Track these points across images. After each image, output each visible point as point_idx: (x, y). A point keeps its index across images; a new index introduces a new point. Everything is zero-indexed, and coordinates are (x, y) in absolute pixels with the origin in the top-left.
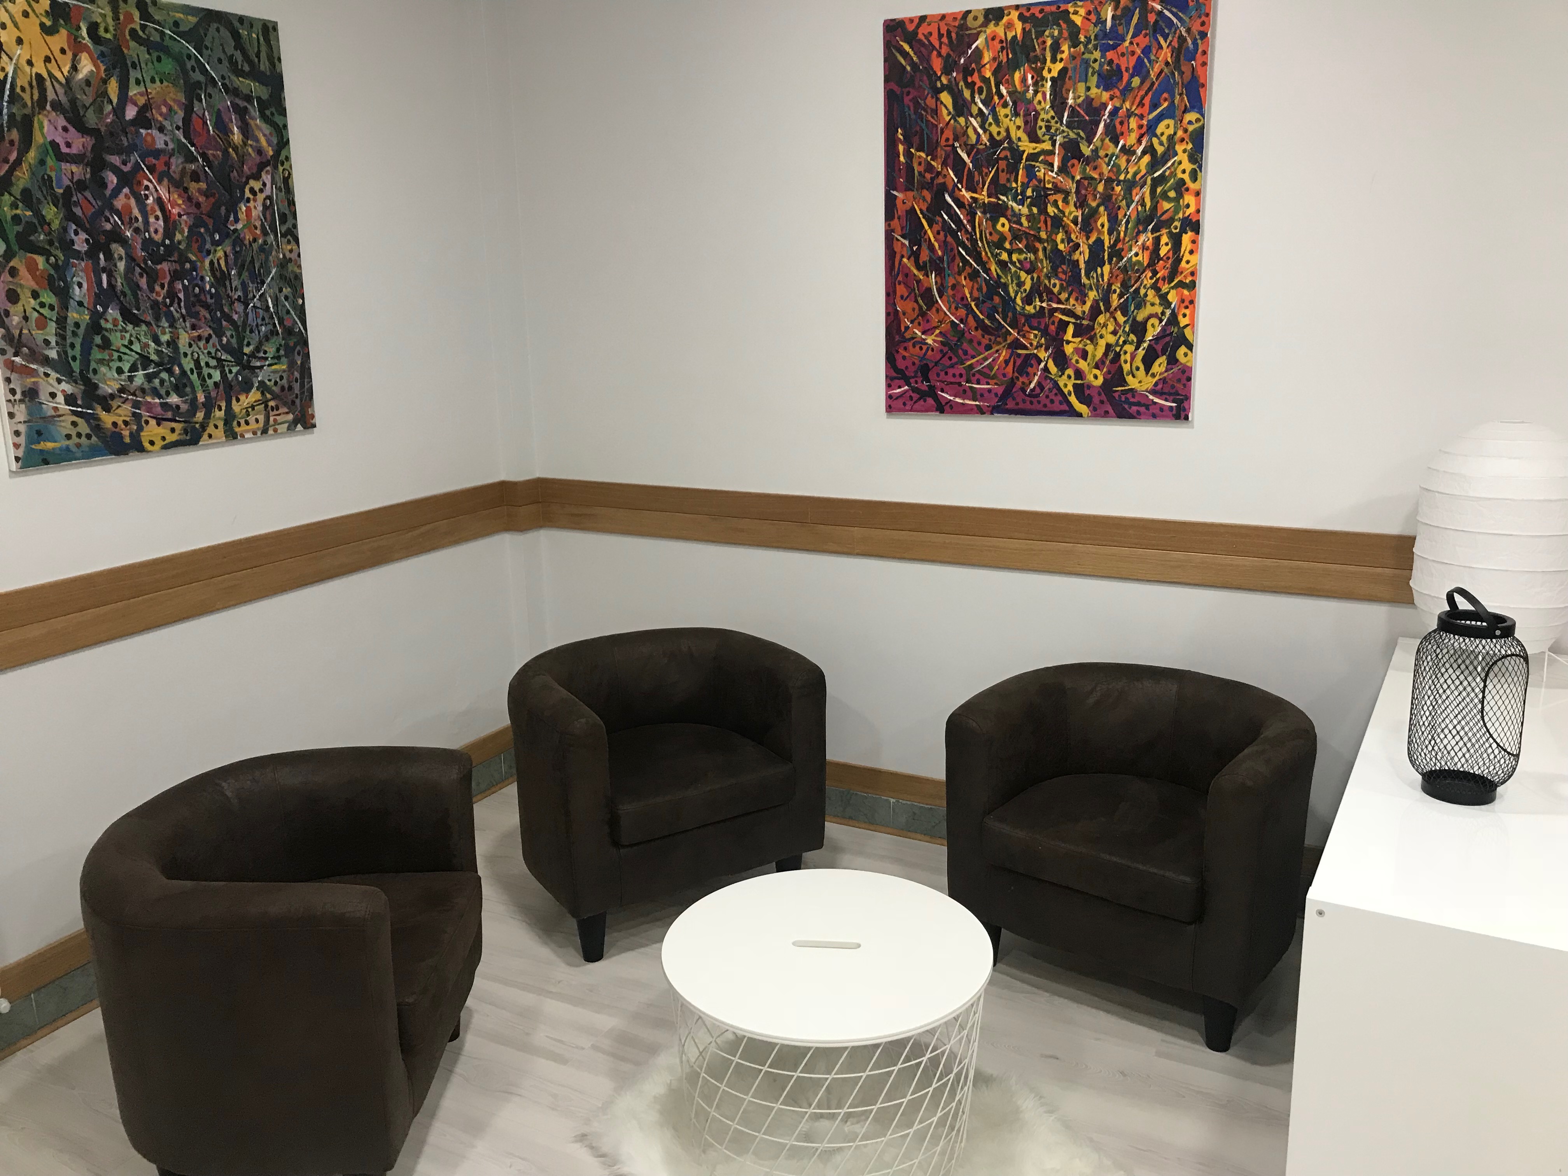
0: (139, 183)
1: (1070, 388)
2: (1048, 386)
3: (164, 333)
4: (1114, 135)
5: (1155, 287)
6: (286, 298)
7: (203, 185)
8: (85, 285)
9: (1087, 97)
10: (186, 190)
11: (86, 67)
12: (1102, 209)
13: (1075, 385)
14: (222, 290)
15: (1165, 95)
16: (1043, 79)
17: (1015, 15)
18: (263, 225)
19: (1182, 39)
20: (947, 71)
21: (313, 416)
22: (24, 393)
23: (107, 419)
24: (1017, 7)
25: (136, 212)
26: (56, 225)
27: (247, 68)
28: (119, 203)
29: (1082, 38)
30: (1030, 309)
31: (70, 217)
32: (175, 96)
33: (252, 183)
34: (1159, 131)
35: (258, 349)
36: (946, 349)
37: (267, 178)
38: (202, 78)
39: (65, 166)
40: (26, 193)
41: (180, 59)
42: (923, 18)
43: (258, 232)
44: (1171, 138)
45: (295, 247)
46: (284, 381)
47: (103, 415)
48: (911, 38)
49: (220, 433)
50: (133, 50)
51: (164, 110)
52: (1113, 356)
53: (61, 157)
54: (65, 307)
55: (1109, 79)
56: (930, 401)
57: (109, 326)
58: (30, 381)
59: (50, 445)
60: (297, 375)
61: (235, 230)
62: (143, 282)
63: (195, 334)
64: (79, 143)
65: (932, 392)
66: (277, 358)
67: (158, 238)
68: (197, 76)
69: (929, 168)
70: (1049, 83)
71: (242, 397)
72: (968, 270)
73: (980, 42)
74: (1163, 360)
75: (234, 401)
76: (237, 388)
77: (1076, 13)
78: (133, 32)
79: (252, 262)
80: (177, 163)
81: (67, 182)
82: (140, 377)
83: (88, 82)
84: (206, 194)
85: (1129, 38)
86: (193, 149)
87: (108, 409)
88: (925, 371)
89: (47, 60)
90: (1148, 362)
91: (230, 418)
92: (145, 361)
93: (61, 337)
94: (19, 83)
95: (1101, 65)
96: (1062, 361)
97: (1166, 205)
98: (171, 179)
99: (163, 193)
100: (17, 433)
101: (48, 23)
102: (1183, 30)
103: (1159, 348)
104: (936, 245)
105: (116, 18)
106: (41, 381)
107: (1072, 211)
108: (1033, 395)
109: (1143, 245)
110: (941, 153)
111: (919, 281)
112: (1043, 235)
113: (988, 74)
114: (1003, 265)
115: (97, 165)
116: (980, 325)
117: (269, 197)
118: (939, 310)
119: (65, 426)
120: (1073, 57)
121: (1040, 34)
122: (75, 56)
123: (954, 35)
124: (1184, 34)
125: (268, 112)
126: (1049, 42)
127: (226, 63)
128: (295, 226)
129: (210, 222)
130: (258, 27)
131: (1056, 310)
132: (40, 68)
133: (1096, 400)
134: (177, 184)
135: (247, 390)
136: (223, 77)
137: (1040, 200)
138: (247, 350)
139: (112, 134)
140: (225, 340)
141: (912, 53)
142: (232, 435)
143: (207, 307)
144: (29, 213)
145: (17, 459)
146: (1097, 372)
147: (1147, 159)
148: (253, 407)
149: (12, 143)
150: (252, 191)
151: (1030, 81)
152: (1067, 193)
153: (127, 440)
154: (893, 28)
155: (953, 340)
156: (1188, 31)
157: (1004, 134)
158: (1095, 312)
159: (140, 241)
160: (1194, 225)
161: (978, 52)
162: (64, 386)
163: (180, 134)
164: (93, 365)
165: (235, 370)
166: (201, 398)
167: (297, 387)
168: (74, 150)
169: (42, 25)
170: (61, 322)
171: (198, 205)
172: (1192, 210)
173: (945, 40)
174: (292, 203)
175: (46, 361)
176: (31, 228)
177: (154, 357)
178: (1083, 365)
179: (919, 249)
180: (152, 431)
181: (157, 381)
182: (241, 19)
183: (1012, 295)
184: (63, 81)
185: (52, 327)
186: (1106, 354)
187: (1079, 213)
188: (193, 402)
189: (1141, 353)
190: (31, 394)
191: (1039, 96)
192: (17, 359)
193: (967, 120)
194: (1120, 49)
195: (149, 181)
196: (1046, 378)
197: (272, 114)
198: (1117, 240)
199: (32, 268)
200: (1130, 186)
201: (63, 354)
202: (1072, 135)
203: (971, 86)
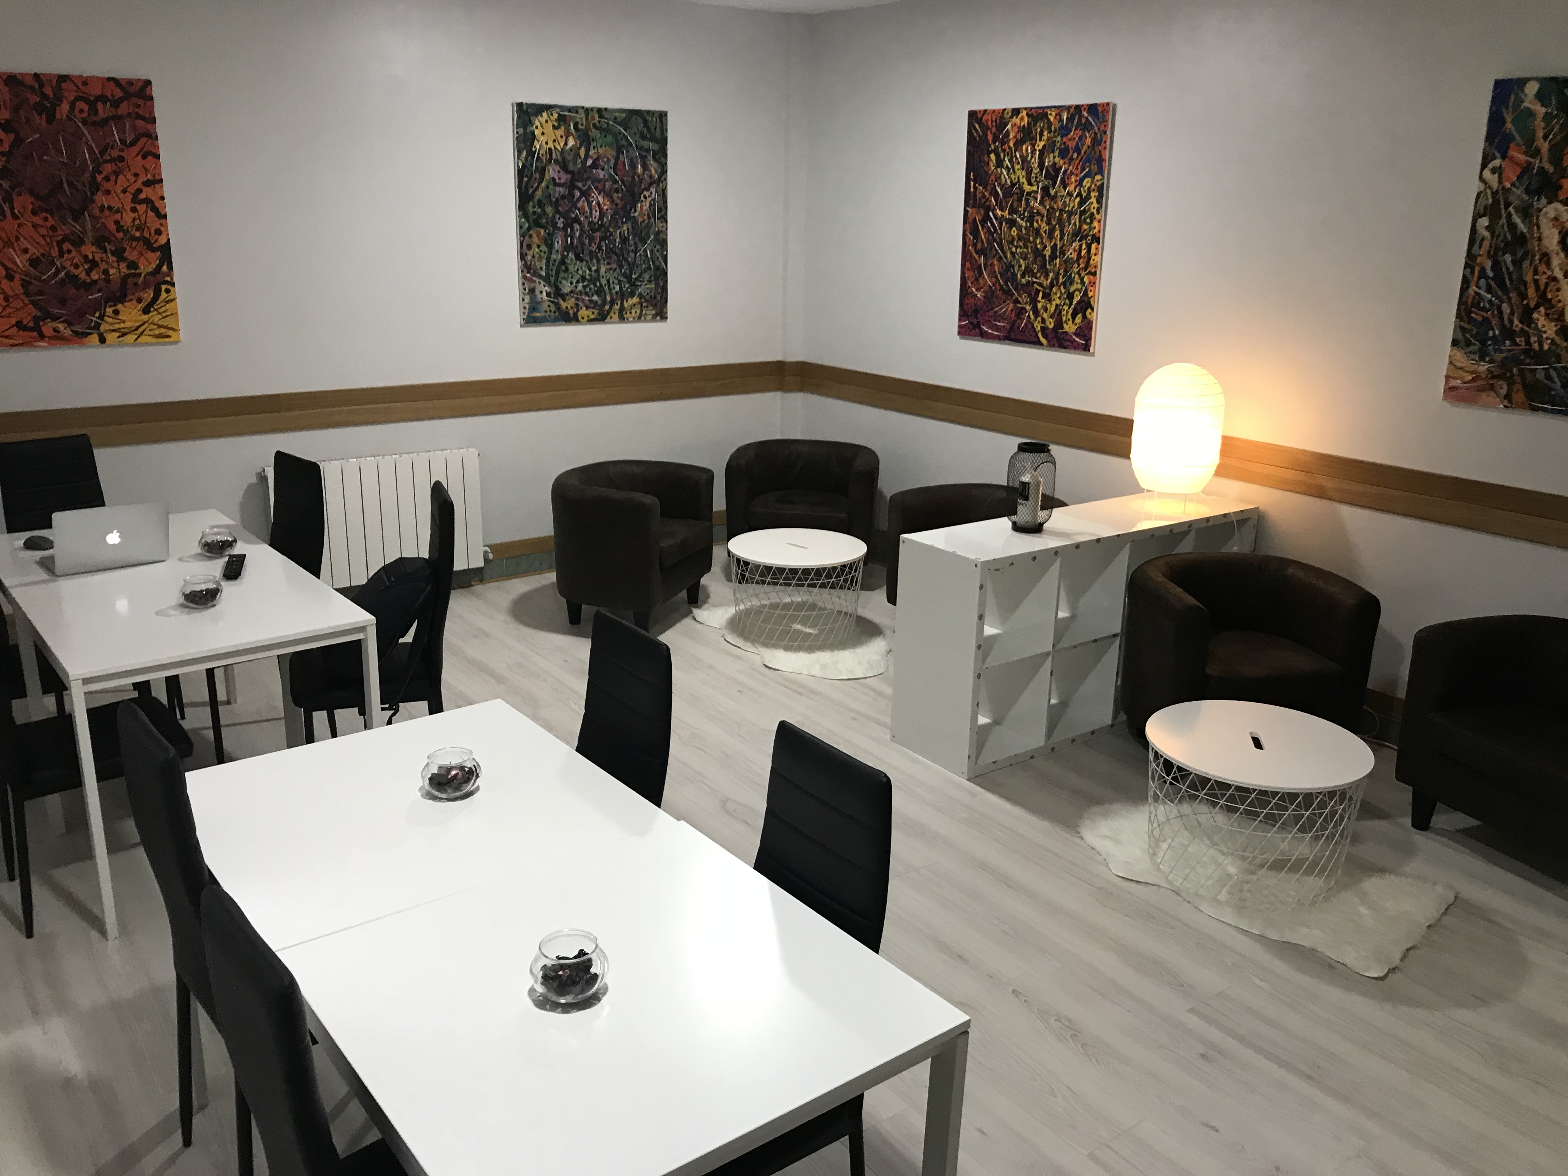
0: (590, 195)
1: (1039, 328)
2: (1030, 326)
3: (594, 266)
4: (1065, 185)
5: (1079, 273)
6: (658, 251)
7: (620, 195)
8: (560, 242)
9: (1054, 162)
10: (612, 197)
11: (571, 142)
12: (1057, 226)
13: (1041, 327)
14: (624, 246)
15: (1088, 164)
16: (1035, 150)
17: (1025, 112)
18: (648, 214)
19: (1096, 134)
20: (994, 142)
21: (666, 313)
22: (529, 290)
23: (564, 305)
24: (1026, 109)
25: (587, 208)
26: (550, 215)
27: (648, 136)
28: (579, 205)
29: (1053, 129)
30: (1023, 281)
31: (557, 211)
32: (611, 153)
33: (645, 193)
34: (1084, 184)
35: (640, 276)
36: (986, 300)
37: (653, 190)
38: (625, 143)
39: (557, 188)
40: (540, 201)
41: (616, 135)
42: (985, 111)
43: (646, 217)
44: (1089, 188)
45: (665, 224)
46: (653, 293)
47: (561, 302)
48: (980, 122)
49: (616, 317)
50: (594, 133)
51: (605, 160)
52: (1058, 311)
53: (556, 185)
54: (550, 252)
55: (1064, 153)
56: (977, 330)
57: (569, 262)
58: (532, 285)
59: (538, 314)
60: (660, 291)
61: (634, 217)
62: (587, 241)
63: (609, 267)
64: (564, 178)
65: (977, 326)
66: (650, 281)
67: (595, 220)
68: (624, 142)
69: (984, 196)
70: (1038, 153)
71: (629, 300)
72: (998, 256)
73: (1009, 126)
74: (1080, 315)
75: (625, 301)
76: (627, 295)
77: (1051, 114)
78: (594, 125)
79: (641, 232)
80: (608, 185)
81: (557, 195)
82: (580, 285)
83: (571, 150)
84: (621, 199)
85: (1073, 131)
86: (617, 178)
87: (564, 300)
88: (976, 312)
89: (554, 141)
90: (1074, 316)
91: (622, 309)
92: (583, 278)
93: (547, 266)
94: (541, 152)
95: (1061, 145)
96: (1036, 313)
97: (1085, 227)
98: (605, 192)
99: (600, 199)
100: (525, 308)
101: (556, 124)
102: (1096, 128)
103: (1079, 308)
104: (985, 240)
105: (587, 119)
106: (537, 286)
107: (1045, 227)
108: (1023, 331)
109: (1074, 248)
110: (989, 188)
111: (976, 260)
112: (1031, 239)
113: (1012, 145)
114: (1012, 254)
115: (572, 187)
116: (1002, 288)
117: (654, 200)
118: (984, 278)
119: (545, 307)
120: (1048, 139)
121: (1035, 125)
122: (567, 138)
123: (998, 122)
124: (1097, 131)
125: (657, 157)
126: (1039, 130)
127: (638, 134)
128: (666, 214)
129: (621, 213)
130: (657, 115)
131: (1035, 282)
132: (551, 145)
133: (1050, 336)
134: (608, 195)
135: (633, 297)
136: (636, 141)
137: (1031, 219)
138: (634, 276)
139: (579, 172)
140: (623, 271)
141: (979, 130)
142: (622, 319)
143: (616, 254)
144: (539, 210)
145: (524, 319)
146: (1051, 320)
147: (1078, 199)
148: (634, 305)
149: (536, 179)
150: (645, 197)
151: (1029, 151)
152: (1043, 217)
153: (572, 315)
154: (972, 115)
155: (989, 296)
156: (1099, 129)
157: (1017, 180)
158: (1052, 286)
159: (587, 222)
160: (1097, 239)
161: (1008, 132)
162: (547, 288)
163: (611, 171)
164: (560, 279)
165: (627, 286)
166: (608, 298)
167: (659, 297)
168: (562, 181)
169: (554, 126)
170: (548, 259)
171: (617, 205)
172: (1096, 231)
173: (994, 124)
174: (666, 202)
175: (540, 277)
176: (540, 217)
177: (588, 277)
178: (1045, 315)
179: (977, 241)
180: (583, 312)
181: (588, 290)
182: (648, 112)
183: (1016, 271)
184: (560, 149)
185: (544, 261)
186: (1055, 310)
187: (1047, 228)
188: (604, 301)
189: (1071, 311)
190: (532, 291)
191: (1033, 159)
192: (528, 275)
193: (1001, 171)
194: (1069, 136)
195: (595, 194)
196: (1029, 321)
197: (659, 158)
198: (1063, 245)
199: (538, 234)
200: (1071, 214)
201: (547, 274)
202: (1046, 183)
203: (1004, 151)
